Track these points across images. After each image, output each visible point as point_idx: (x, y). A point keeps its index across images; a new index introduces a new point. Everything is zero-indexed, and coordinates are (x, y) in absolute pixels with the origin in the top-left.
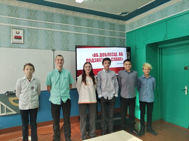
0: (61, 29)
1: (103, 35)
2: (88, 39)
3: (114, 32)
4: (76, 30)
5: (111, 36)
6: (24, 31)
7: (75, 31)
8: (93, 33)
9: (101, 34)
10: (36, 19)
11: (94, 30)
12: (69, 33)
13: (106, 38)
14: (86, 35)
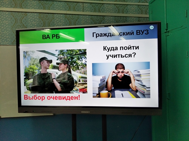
0: (11, 7)
3: (124, 5)
4: (42, 6)
5: (119, 12)
8: (78, 11)
11: (81, 4)
12: (27, 13)
13: (106, 18)
14: (62, 14)
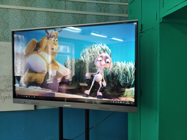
1: (81, 10)
2: (50, 19)
3: (106, 4)
4: (24, 3)
5: (100, 11)
7: (21, 5)
8: (60, 9)
9: (77, 10)
11: (63, 2)
12: (9, 10)
13: (87, 16)
14: (44, 11)
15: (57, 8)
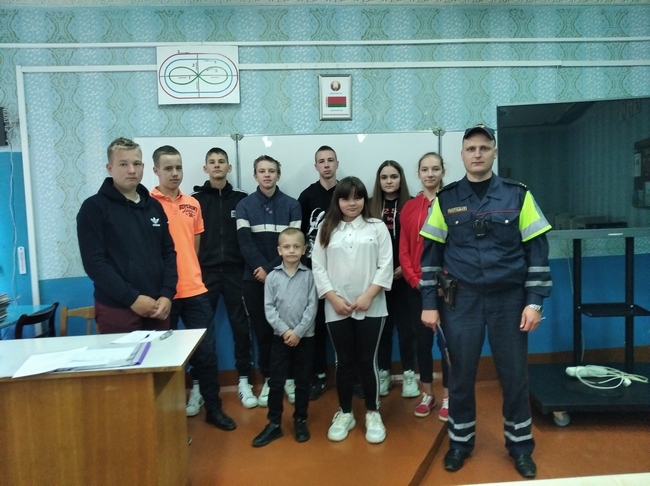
2: (562, 81)
4: (515, 54)
6: (352, 80)
8: (581, 59)
9: (612, 58)
10: (387, 38)
11: (586, 45)
13: (633, 70)
14: (551, 67)
15: (575, 59)
